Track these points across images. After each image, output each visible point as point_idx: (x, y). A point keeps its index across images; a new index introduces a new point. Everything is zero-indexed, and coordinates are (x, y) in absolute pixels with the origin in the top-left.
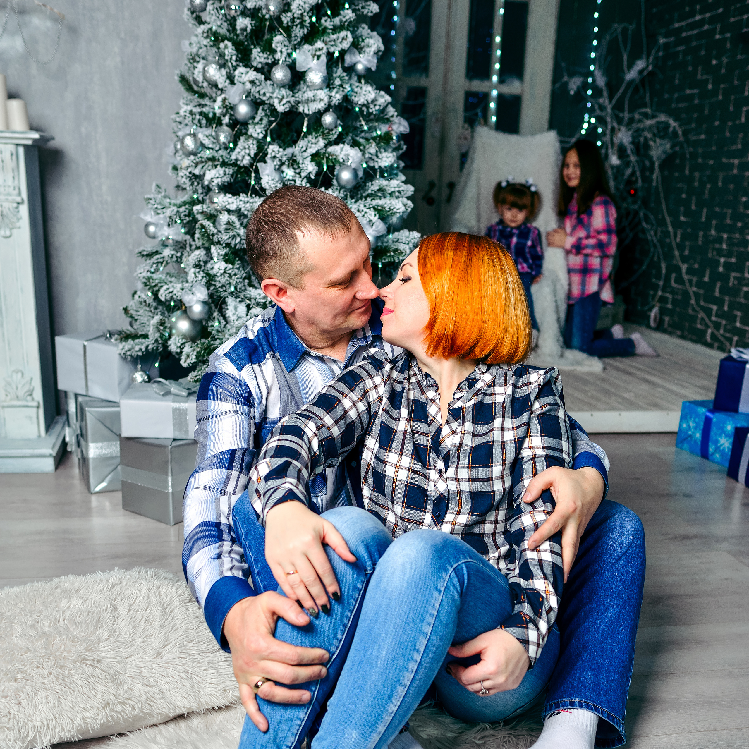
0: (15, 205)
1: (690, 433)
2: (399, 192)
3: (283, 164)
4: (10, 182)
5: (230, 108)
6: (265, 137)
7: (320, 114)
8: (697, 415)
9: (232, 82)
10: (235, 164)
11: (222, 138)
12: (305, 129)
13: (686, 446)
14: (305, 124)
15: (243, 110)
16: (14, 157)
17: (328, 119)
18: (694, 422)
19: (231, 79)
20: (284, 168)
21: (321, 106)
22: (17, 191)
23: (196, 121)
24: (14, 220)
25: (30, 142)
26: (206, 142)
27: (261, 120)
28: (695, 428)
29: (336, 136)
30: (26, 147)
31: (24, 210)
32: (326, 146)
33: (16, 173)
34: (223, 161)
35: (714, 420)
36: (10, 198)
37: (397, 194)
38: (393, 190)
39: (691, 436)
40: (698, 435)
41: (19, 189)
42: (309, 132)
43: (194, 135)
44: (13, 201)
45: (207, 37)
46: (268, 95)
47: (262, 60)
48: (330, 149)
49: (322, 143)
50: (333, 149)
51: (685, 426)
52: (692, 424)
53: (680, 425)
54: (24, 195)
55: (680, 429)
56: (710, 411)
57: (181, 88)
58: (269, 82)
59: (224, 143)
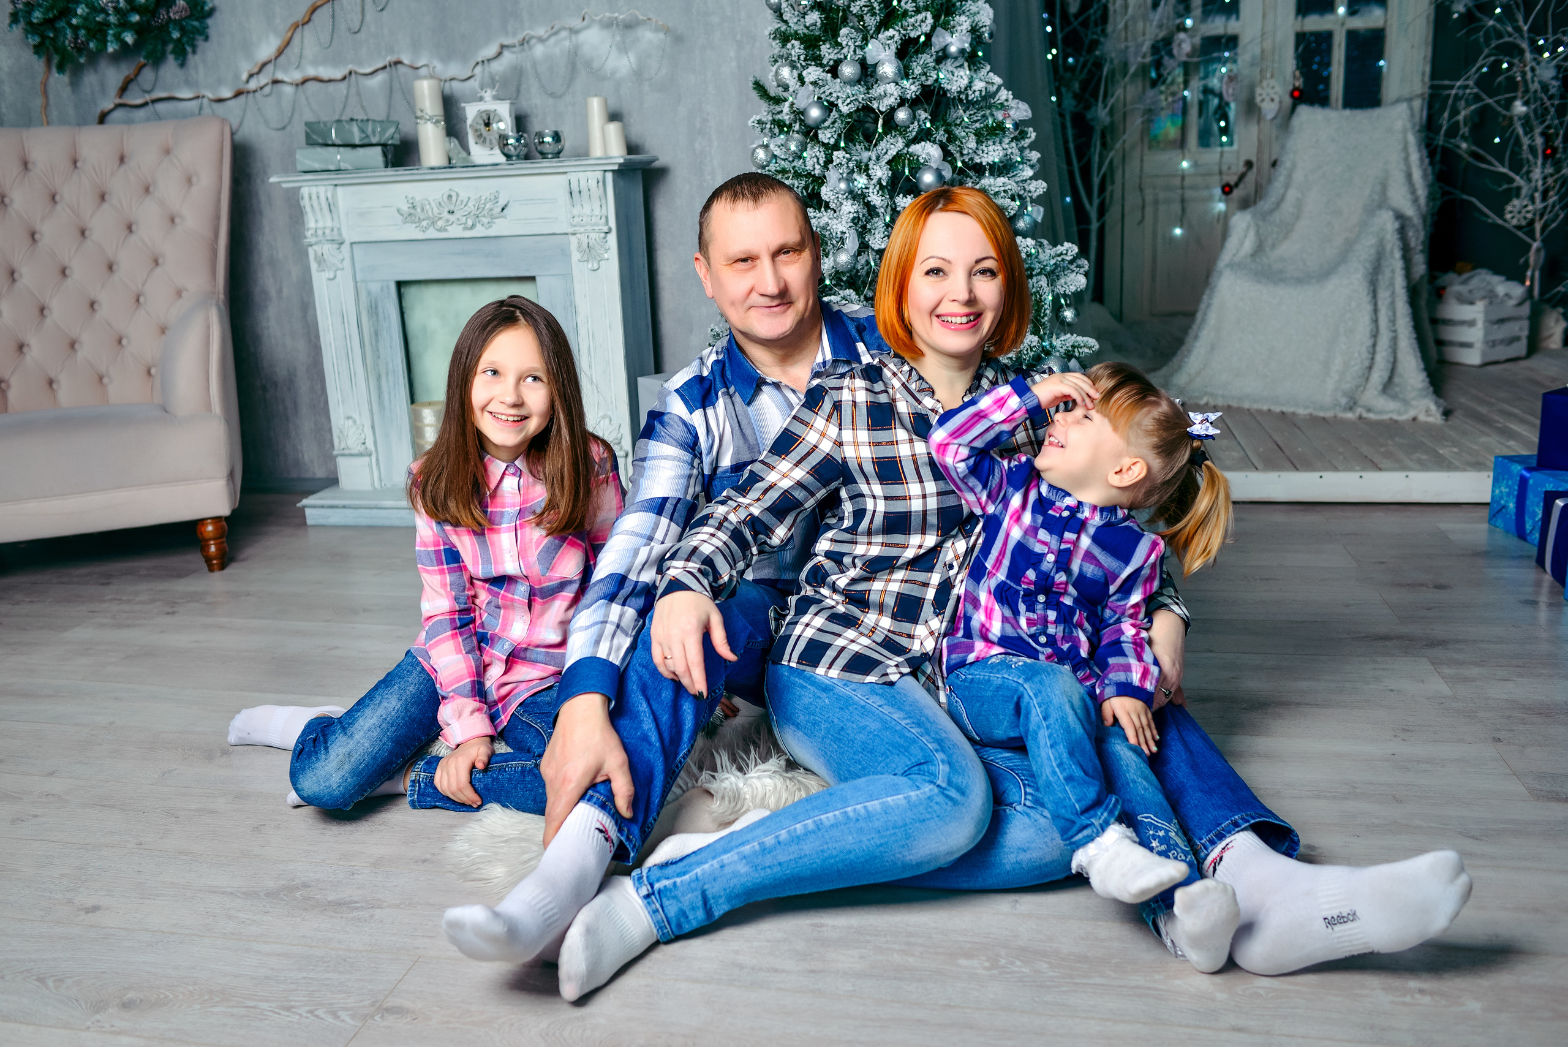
0: (603, 235)
1: (1502, 502)
2: (1005, 191)
3: (853, 171)
4: (597, 212)
5: (799, 114)
6: (837, 142)
7: (892, 110)
8: (1511, 476)
9: (803, 83)
10: (809, 175)
11: (793, 148)
12: (880, 130)
13: (1499, 522)
14: (880, 122)
15: (815, 113)
16: (601, 184)
17: (902, 115)
18: (1507, 486)
19: (801, 80)
20: (855, 176)
21: (891, 101)
22: (604, 219)
23: (767, 131)
24: (602, 251)
25: (616, 167)
26: (777, 152)
27: (834, 122)
28: (1508, 495)
29: (914, 134)
30: (613, 171)
31: (613, 239)
32: (908, 145)
33: (603, 201)
34: (796, 172)
35: (1531, 482)
36: (597, 228)
37: (1003, 194)
38: (997, 190)
39: (1504, 507)
40: (1512, 505)
41: (607, 218)
42: (886, 132)
43: (766, 147)
44: (600, 231)
45: (774, 39)
46: (835, 95)
47: (832, 56)
48: (914, 148)
49: (900, 143)
50: (915, 148)
51: (1497, 492)
52: (1505, 490)
53: (1493, 491)
54: (613, 223)
55: (1493, 497)
56: (1529, 469)
57: (754, 95)
58: (838, 80)
59: (794, 152)
